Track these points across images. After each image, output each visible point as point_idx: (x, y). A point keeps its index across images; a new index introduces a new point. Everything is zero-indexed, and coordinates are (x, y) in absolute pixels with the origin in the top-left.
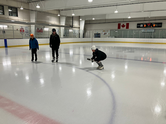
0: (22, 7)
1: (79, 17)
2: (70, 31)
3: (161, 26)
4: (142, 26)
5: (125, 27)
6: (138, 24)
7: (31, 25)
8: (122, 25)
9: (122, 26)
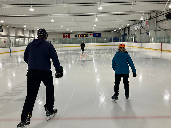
3: (88, 36)
6: (75, 35)
8: (65, 35)
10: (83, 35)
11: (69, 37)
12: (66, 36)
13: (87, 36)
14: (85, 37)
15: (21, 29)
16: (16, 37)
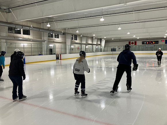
4: (145, 43)
5: (134, 44)
7: (83, 45)
9: (131, 43)
10: (152, 42)
12: (132, 43)
13: (157, 42)
14: (154, 43)
15: (91, 37)
16: (87, 44)
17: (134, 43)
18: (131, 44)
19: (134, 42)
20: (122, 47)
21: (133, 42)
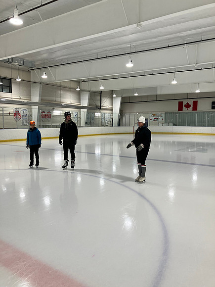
0: (19, 78)
1: (112, 92)
2: (97, 114)
5: (191, 108)
6: (213, 103)
7: (33, 107)
11: (195, 108)
12: (188, 106)
17: (190, 106)
18: (184, 108)
19: (191, 103)
20: (163, 116)
21: (188, 104)
